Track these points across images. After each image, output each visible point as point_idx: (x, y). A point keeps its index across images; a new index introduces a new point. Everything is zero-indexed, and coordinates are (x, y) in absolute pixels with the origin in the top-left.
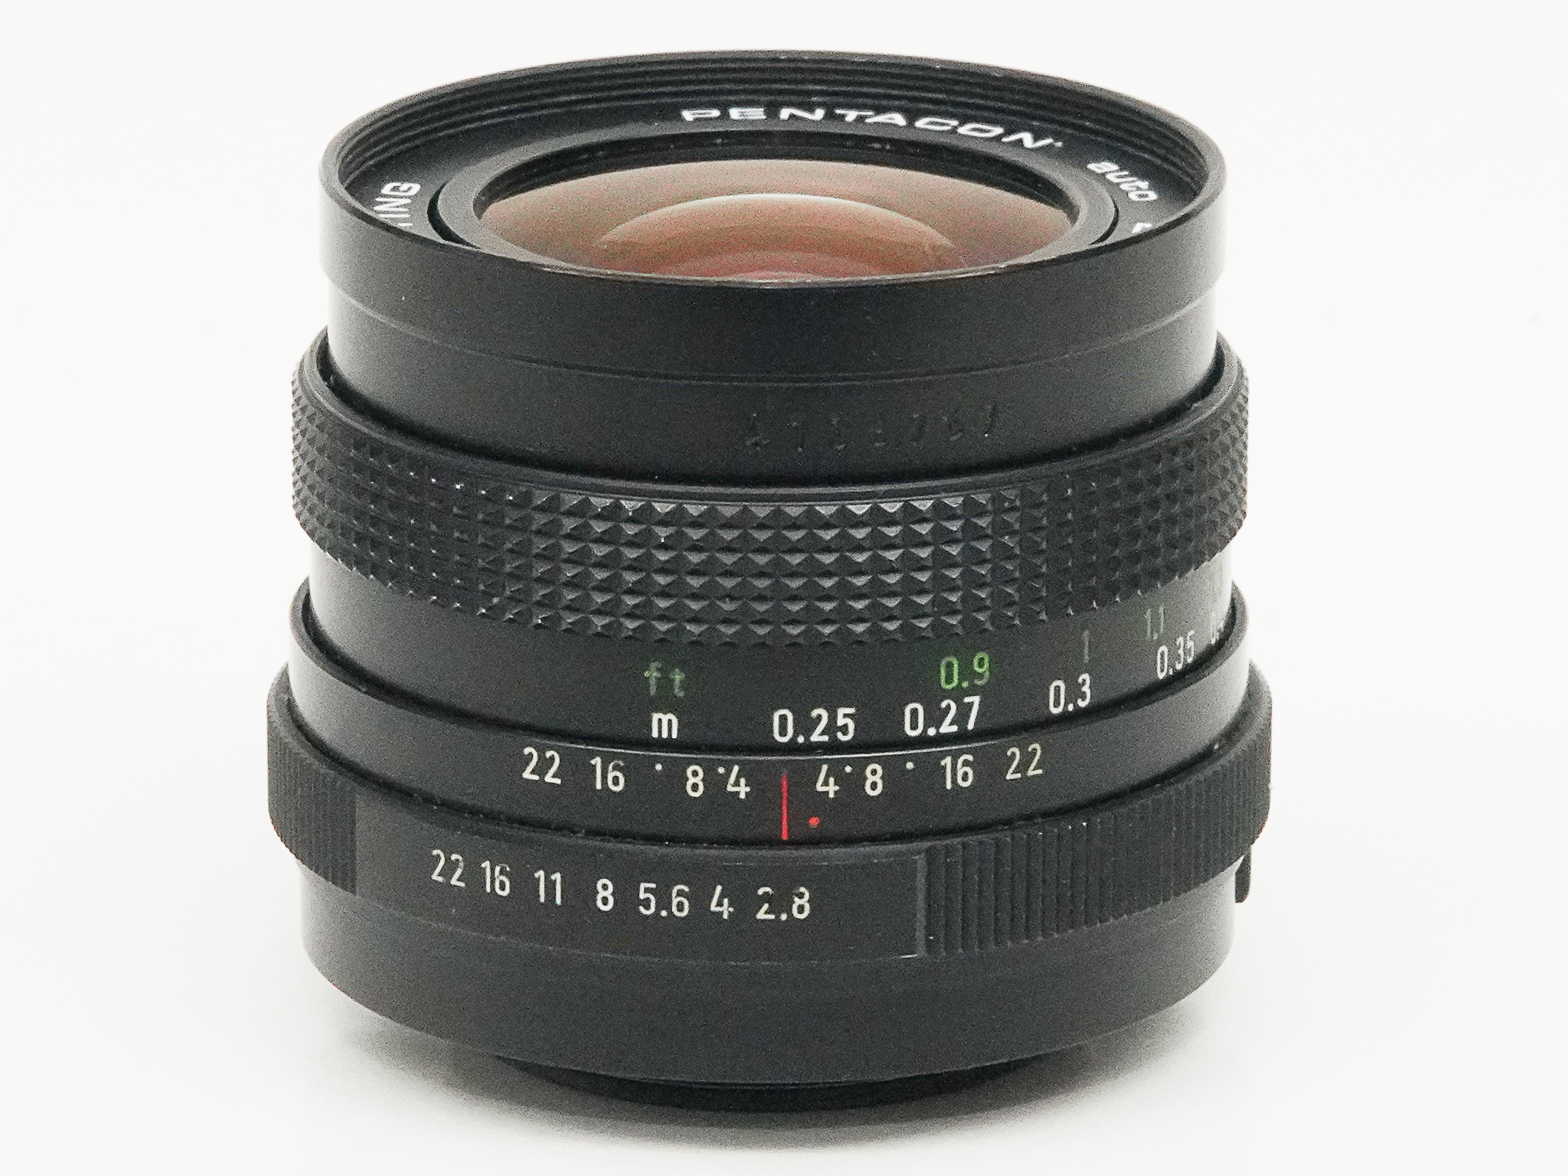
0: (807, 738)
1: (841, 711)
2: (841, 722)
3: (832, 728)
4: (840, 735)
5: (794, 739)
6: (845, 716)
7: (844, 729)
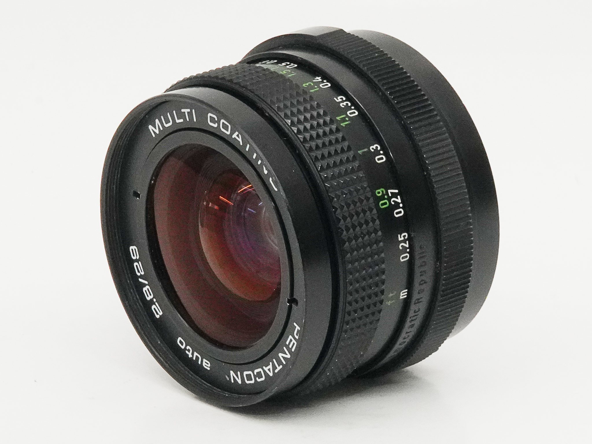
0: (408, 248)
1: (400, 239)
2: (402, 238)
3: (404, 241)
4: (406, 238)
5: (408, 253)
6: (401, 237)
7: (404, 236)
